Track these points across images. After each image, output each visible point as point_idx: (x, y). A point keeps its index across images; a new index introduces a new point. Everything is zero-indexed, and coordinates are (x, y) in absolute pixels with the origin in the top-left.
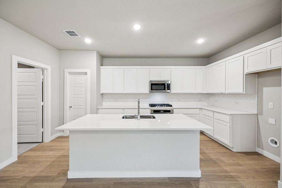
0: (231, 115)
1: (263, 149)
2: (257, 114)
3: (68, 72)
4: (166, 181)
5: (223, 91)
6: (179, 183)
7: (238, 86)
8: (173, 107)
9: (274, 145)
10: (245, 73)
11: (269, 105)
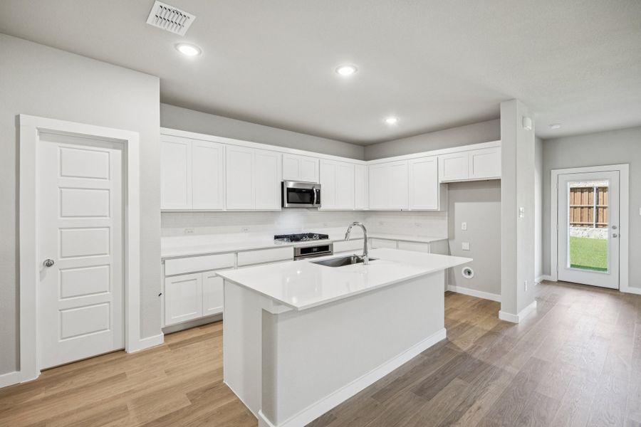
0: (430, 242)
1: (455, 284)
2: (448, 240)
3: (38, 129)
5: (404, 207)
7: (431, 200)
8: (331, 238)
9: (468, 277)
10: (440, 182)
11: (462, 226)
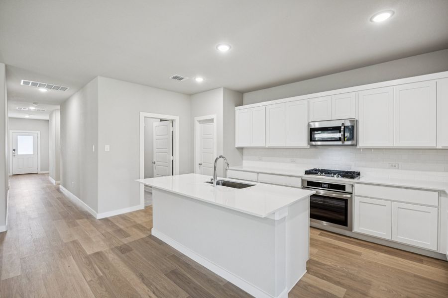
3: (197, 121)
4: (220, 283)
6: (232, 294)
